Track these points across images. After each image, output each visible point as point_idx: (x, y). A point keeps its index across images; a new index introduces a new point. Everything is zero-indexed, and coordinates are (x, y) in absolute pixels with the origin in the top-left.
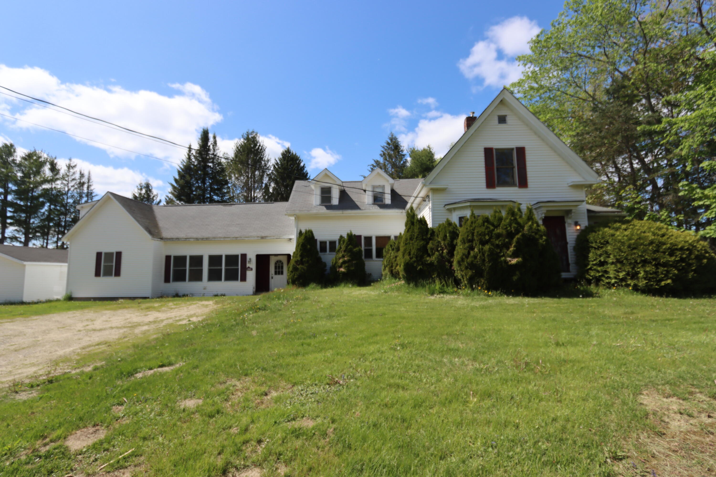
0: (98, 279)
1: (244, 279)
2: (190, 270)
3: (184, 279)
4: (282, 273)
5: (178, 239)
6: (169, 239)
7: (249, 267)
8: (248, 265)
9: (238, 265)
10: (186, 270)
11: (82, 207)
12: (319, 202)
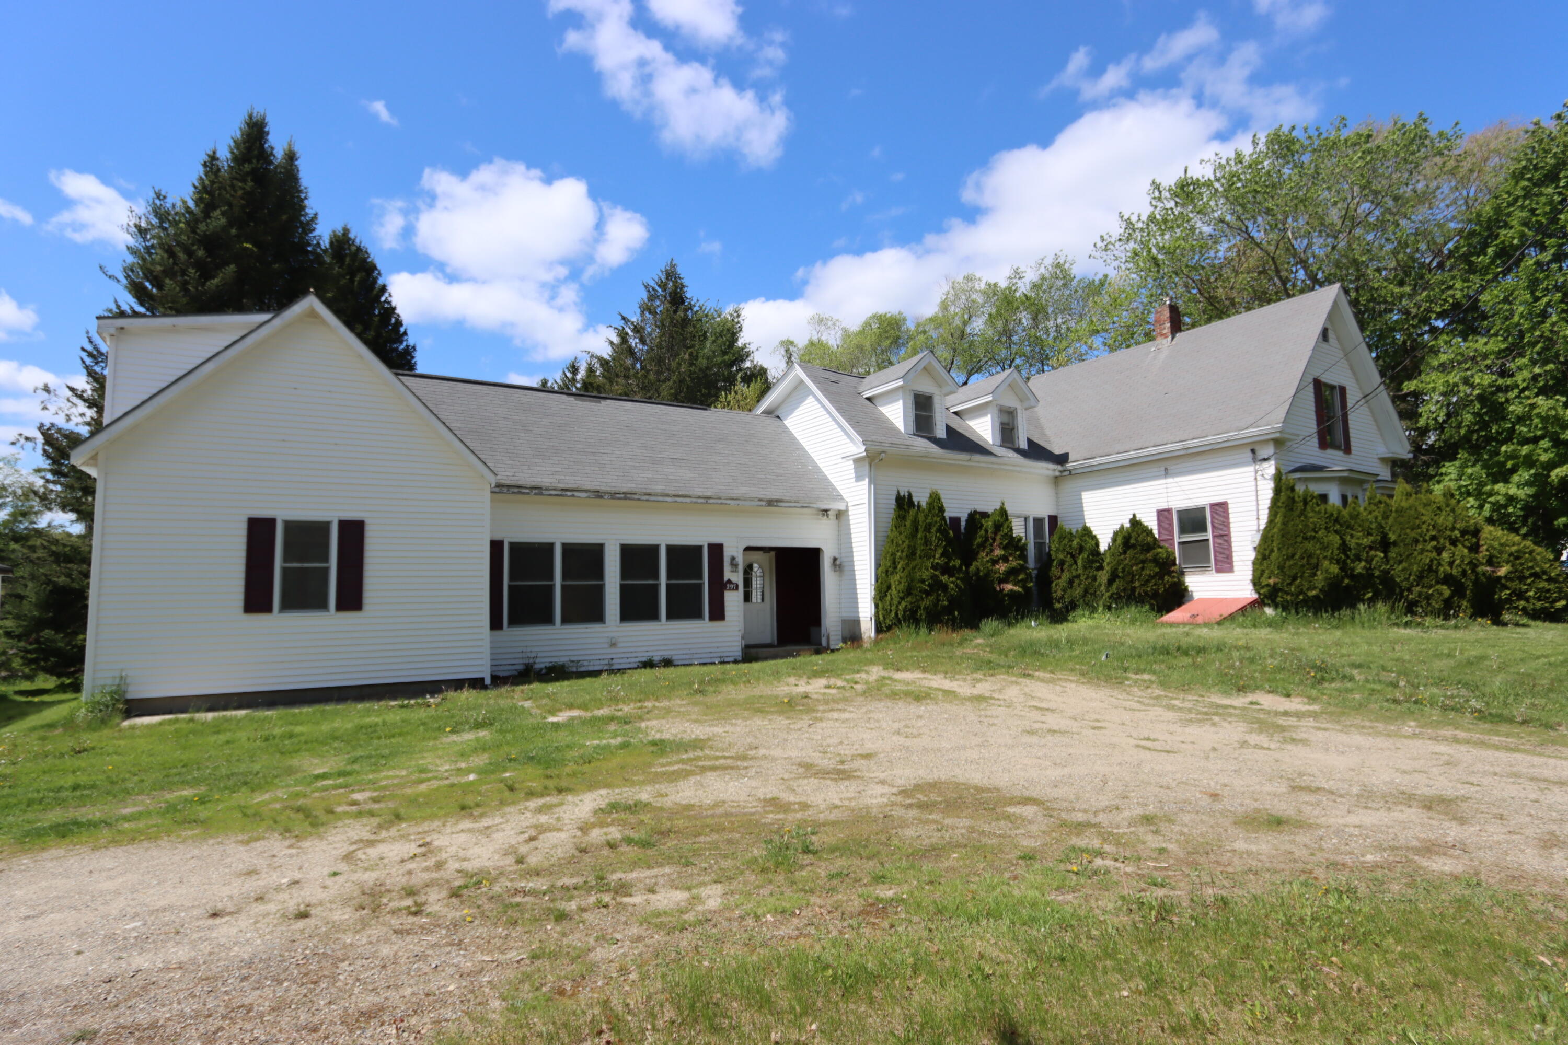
0: (259, 621)
1: (718, 614)
2: (564, 589)
3: (547, 619)
5: (538, 490)
6: (509, 486)
7: (729, 581)
8: (728, 575)
9: (700, 577)
10: (551, 588)
11: (122, 328)
12: (912, 429)
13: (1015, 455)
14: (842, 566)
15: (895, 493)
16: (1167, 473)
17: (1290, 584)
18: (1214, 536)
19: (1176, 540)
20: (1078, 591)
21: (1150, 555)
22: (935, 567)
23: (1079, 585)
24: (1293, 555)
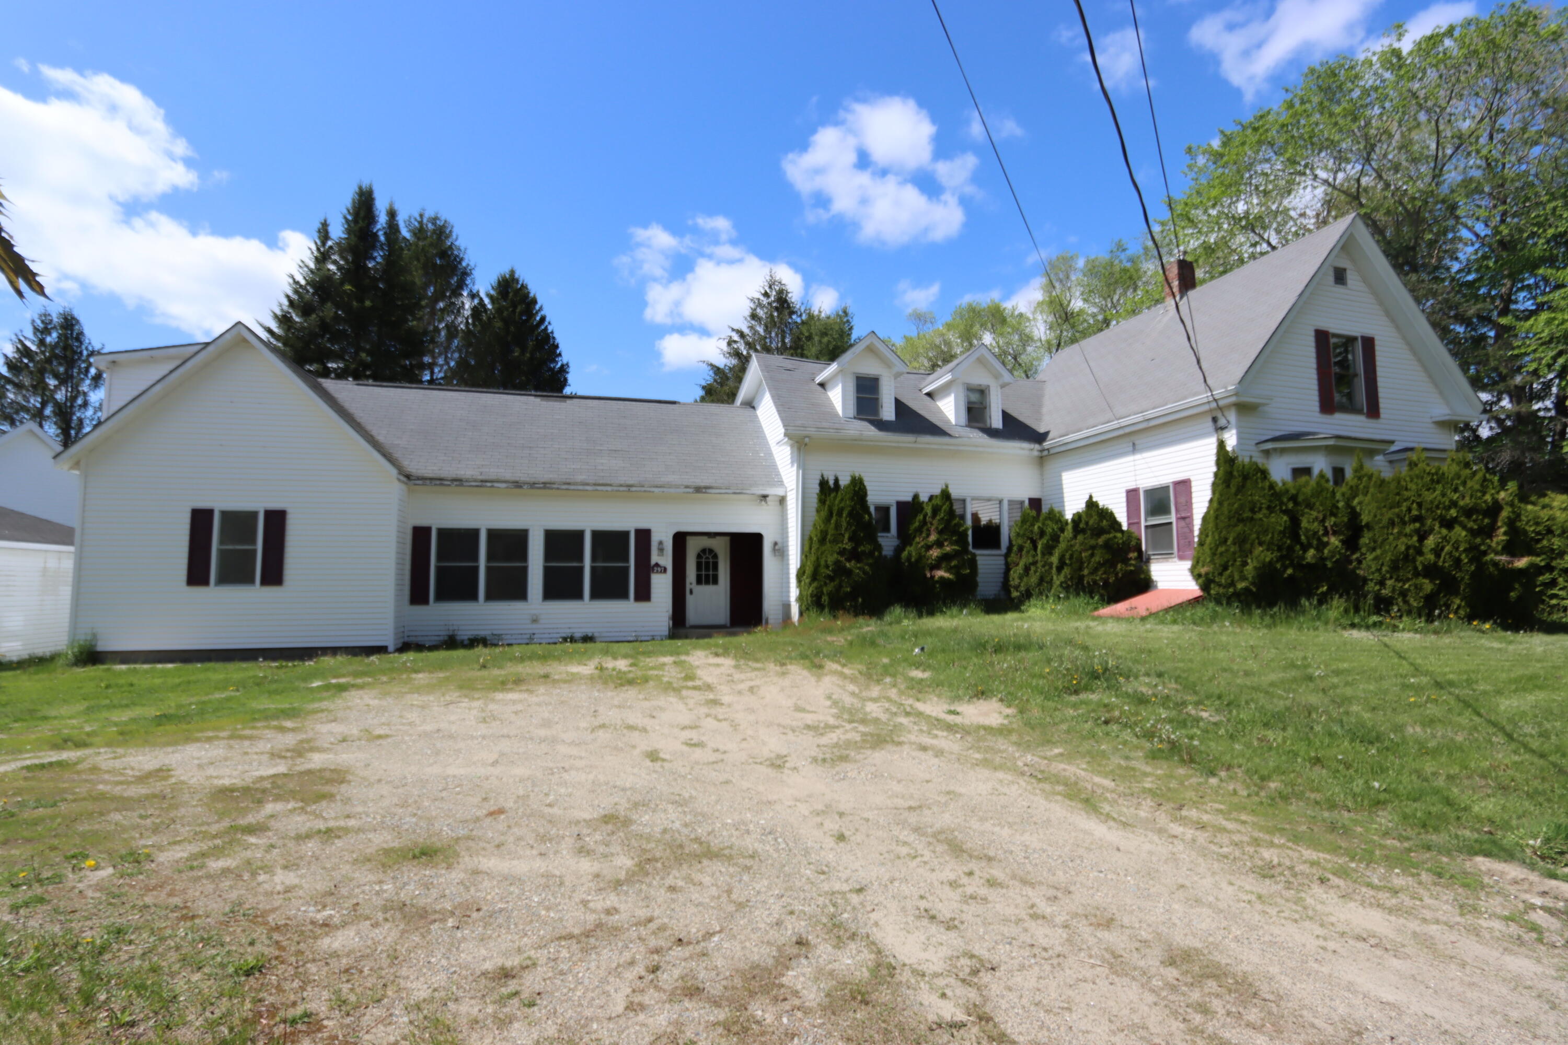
0: (199, 592)
1: (644, 594)
2: (489, 570)
3: (472, 596)
4: (715, 581)
5: (458, 481)
6: (431, 479)
7: (657, 565)
8: (655, 558)
9: (626, 559)
10: (476, 570)
11: (114, 362)
12: (852, 411)
13: (981, 434)
14: (780, 551)
15: (819, 477)
16: (1135, 449)
17: (1221, 574)
18: (1178, 519)
19: (1143, 524)
20: (1033, 579)
21: (1101, 541)
22: (842, 552)
23: (1035, 572)
24: (1226, 540)
